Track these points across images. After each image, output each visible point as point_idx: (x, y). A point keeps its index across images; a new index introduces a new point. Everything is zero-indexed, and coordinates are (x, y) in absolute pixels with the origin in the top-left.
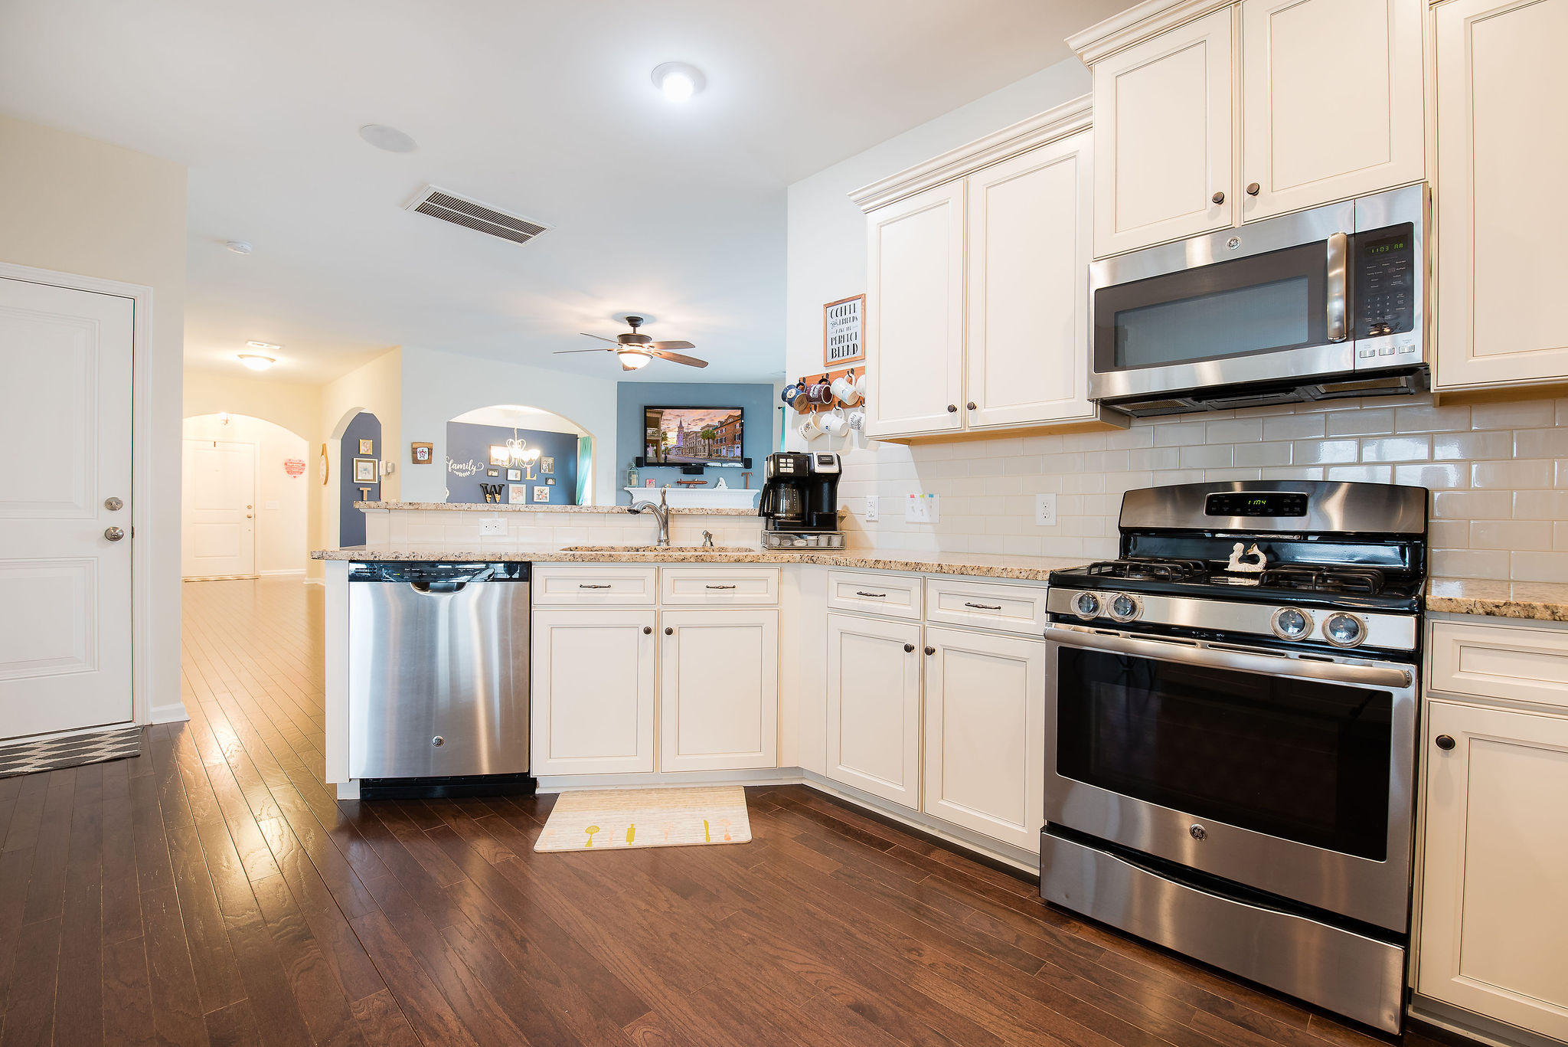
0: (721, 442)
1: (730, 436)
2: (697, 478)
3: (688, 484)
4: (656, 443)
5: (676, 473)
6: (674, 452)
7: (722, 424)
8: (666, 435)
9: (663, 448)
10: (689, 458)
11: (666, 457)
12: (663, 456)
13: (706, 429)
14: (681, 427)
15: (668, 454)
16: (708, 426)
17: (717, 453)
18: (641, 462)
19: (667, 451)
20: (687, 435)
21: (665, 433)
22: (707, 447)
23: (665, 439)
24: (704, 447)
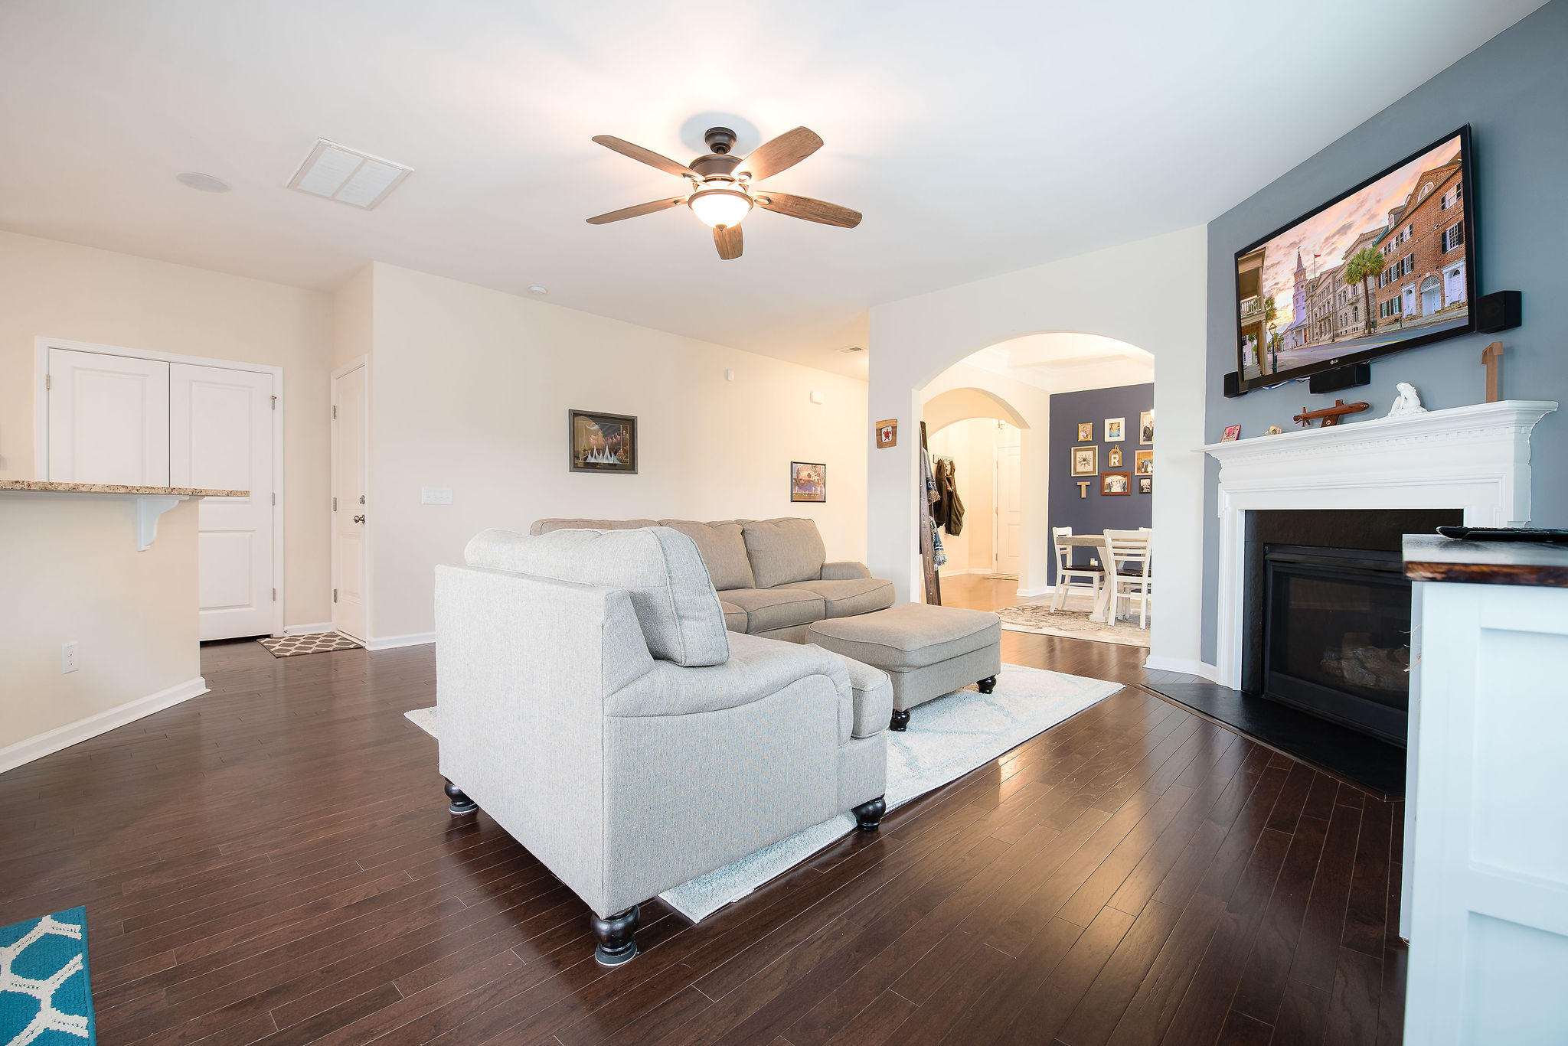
0: (1400, 272)
1: (1431, 240)
2: (1352, 396)
3: (1334, 417)
4: (1256, 329)
5: (1301, 397)
6: (1289, 342)
7: (1400, 216)
8: (1272, 304)
9: (1269, 338)
10: (1325, 350)
11: (1275, 359)
12: (1270, 357)
13: (1358, 251)
14: (1300, 271)
15: (1279, 350)
16: (1363, 239)
17: (1390, 312)
18: (1235, 385)
19: (1277, 345)
20: (1314, 285)
21: (1270, 302)
22: (1361, 306)
23: (1270, 315)
24: (1354, 305)
